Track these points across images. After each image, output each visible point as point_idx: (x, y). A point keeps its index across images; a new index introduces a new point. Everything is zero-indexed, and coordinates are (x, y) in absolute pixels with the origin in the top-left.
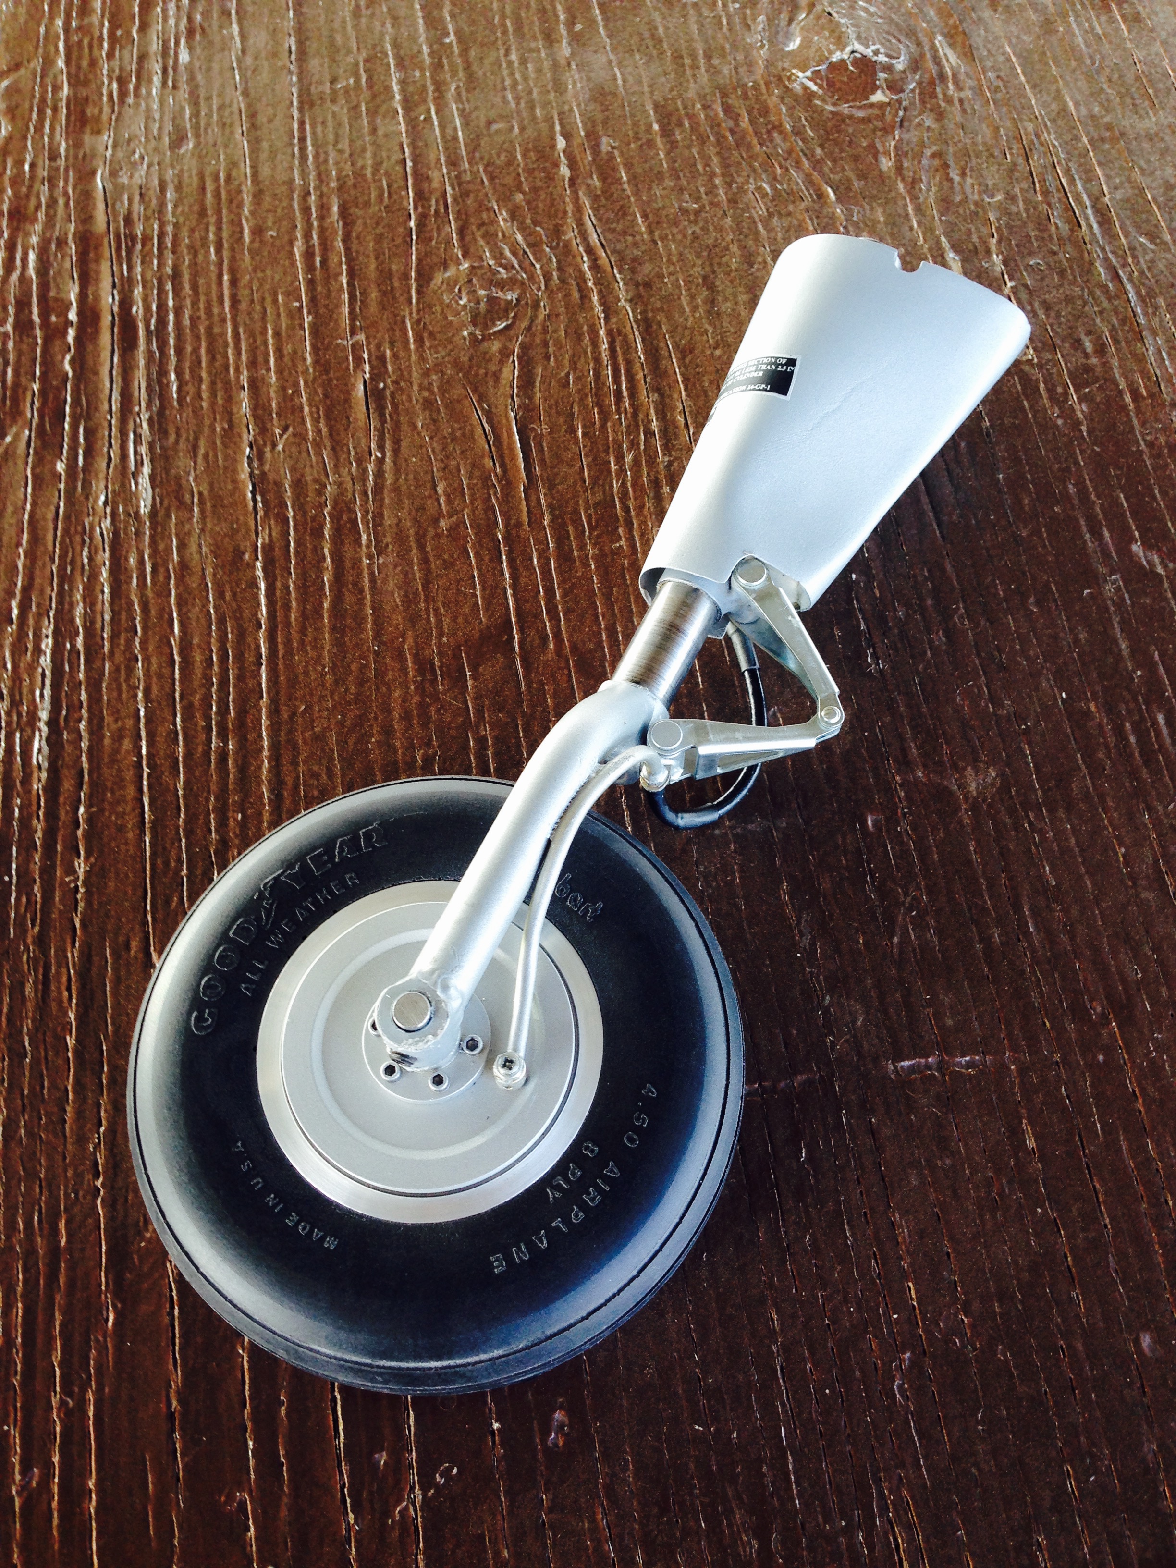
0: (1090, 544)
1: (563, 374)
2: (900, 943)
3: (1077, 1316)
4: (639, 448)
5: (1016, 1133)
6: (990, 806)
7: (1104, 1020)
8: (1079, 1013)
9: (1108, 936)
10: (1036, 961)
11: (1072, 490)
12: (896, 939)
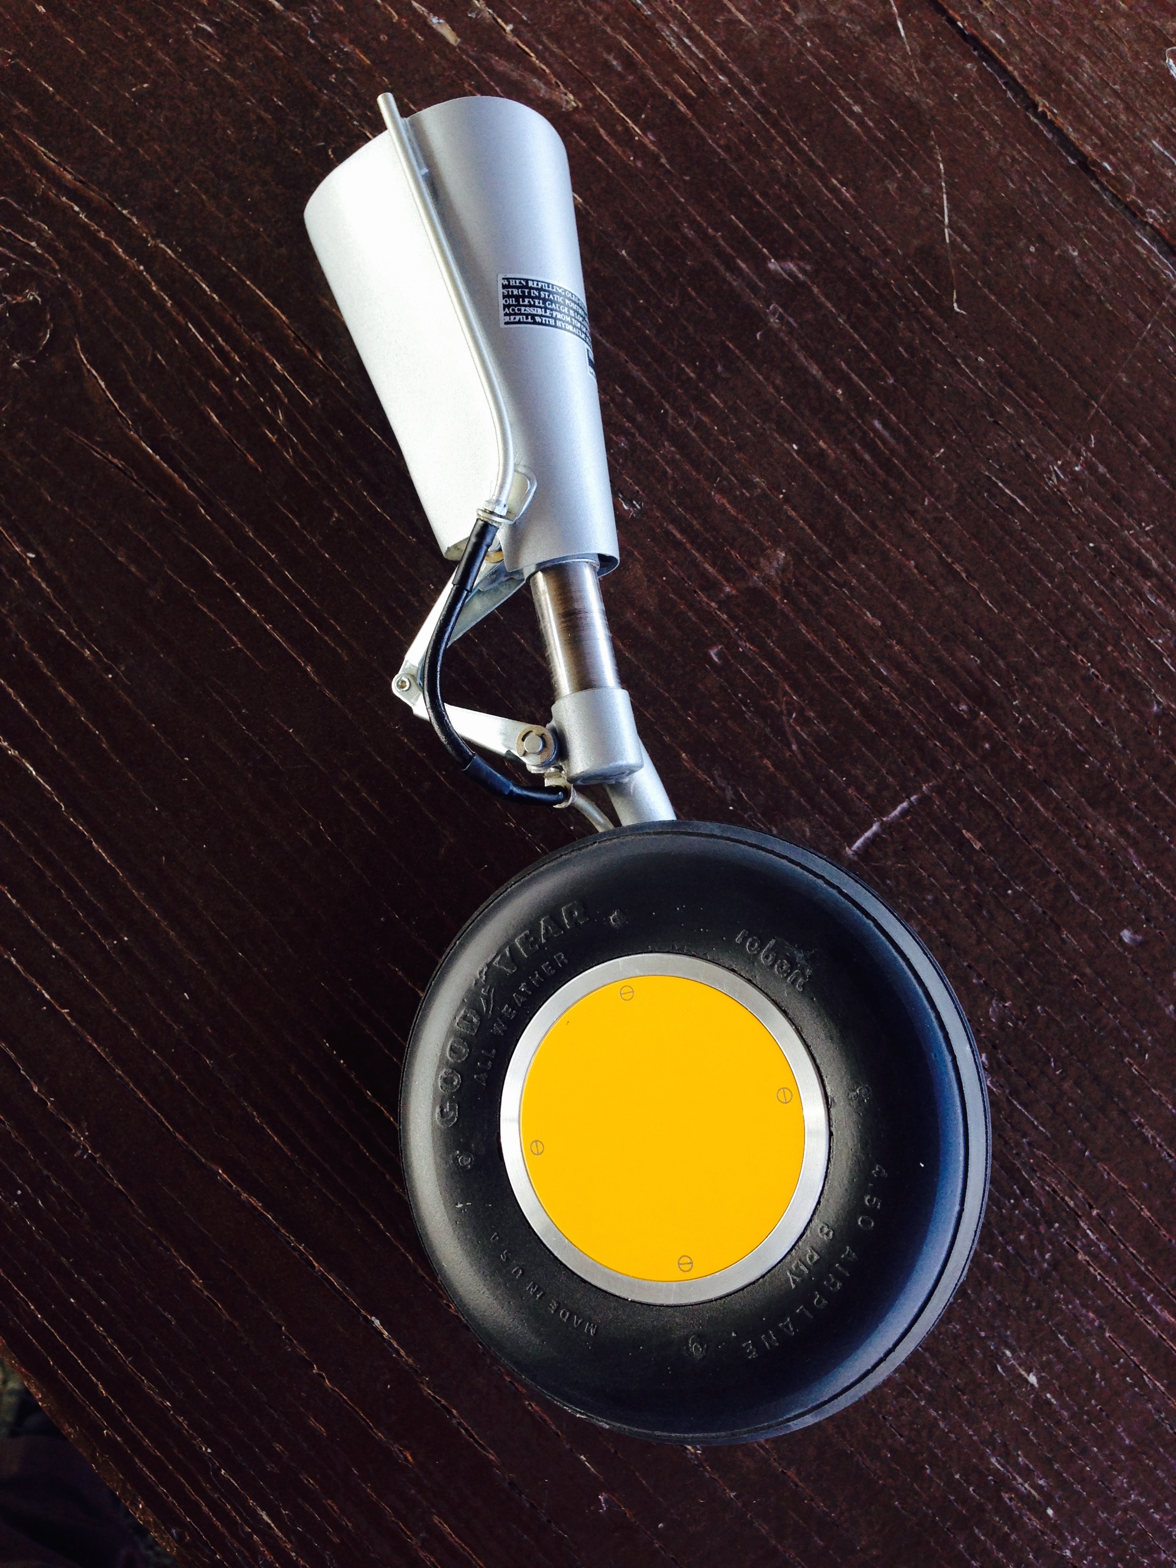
0: (735, 284)
1: (149, 359)
2: (799, 747)
3: (1075, 950)
4: (283, 402)
5: (962, 844)
6: (797, 584)
7: (974, 714)
8: (955, 720)
9: (940, 643)
10: (902, 697)
11: (690, 233)
12: (794, 747)
